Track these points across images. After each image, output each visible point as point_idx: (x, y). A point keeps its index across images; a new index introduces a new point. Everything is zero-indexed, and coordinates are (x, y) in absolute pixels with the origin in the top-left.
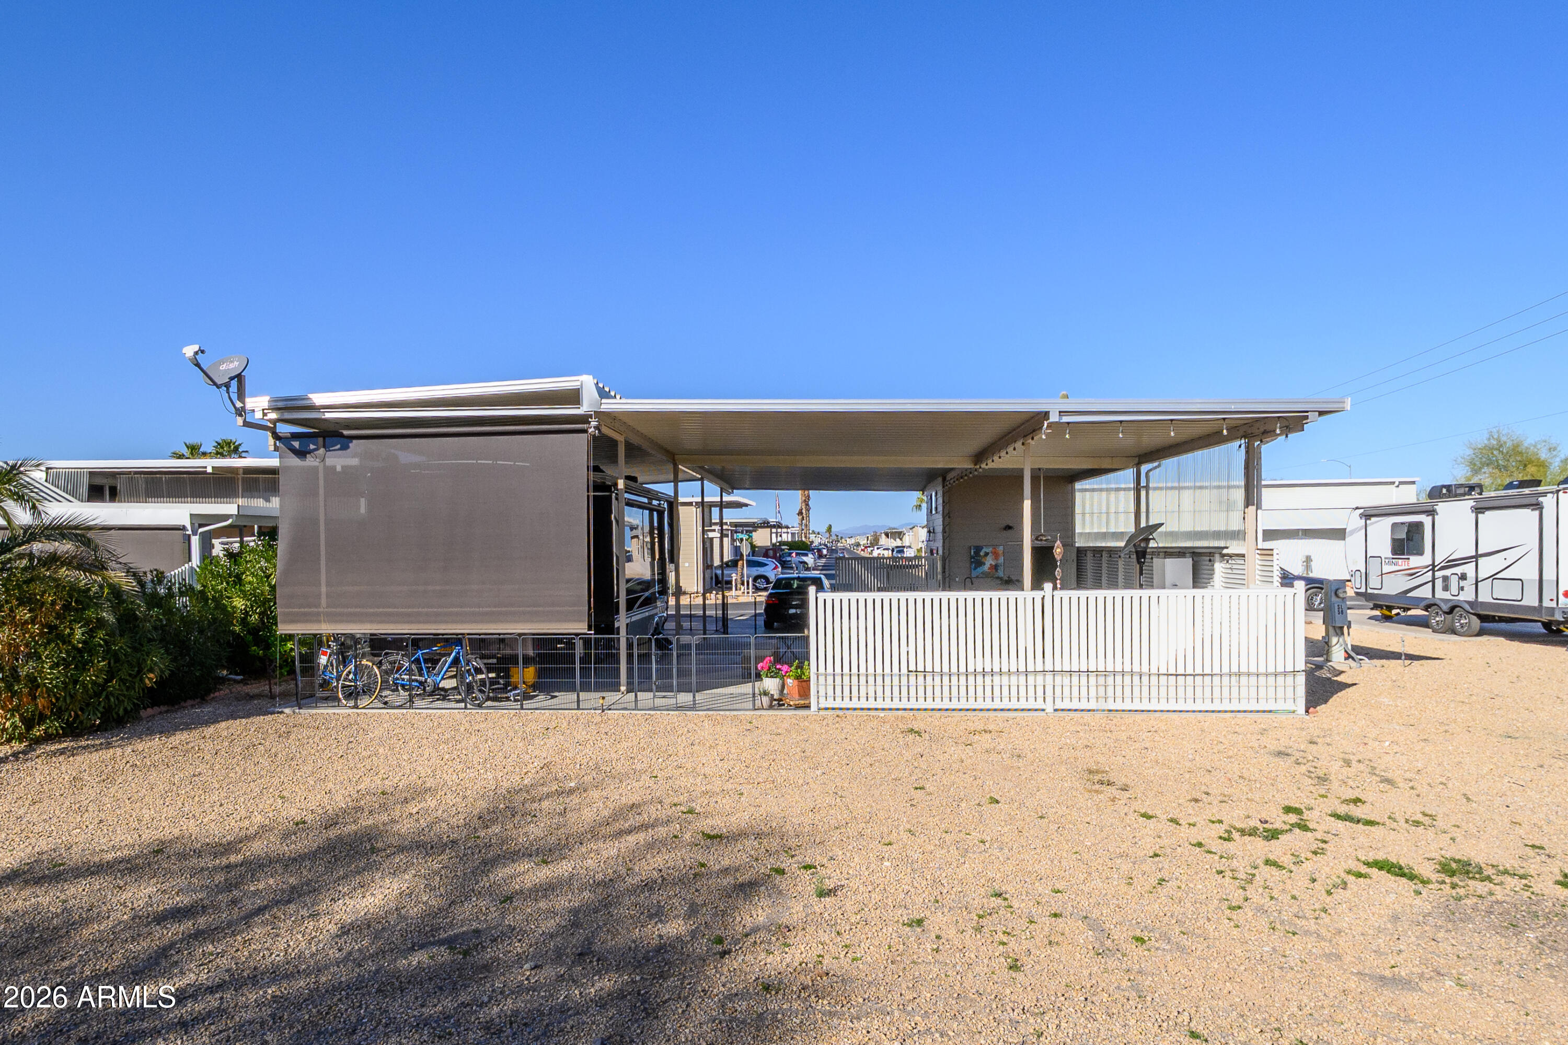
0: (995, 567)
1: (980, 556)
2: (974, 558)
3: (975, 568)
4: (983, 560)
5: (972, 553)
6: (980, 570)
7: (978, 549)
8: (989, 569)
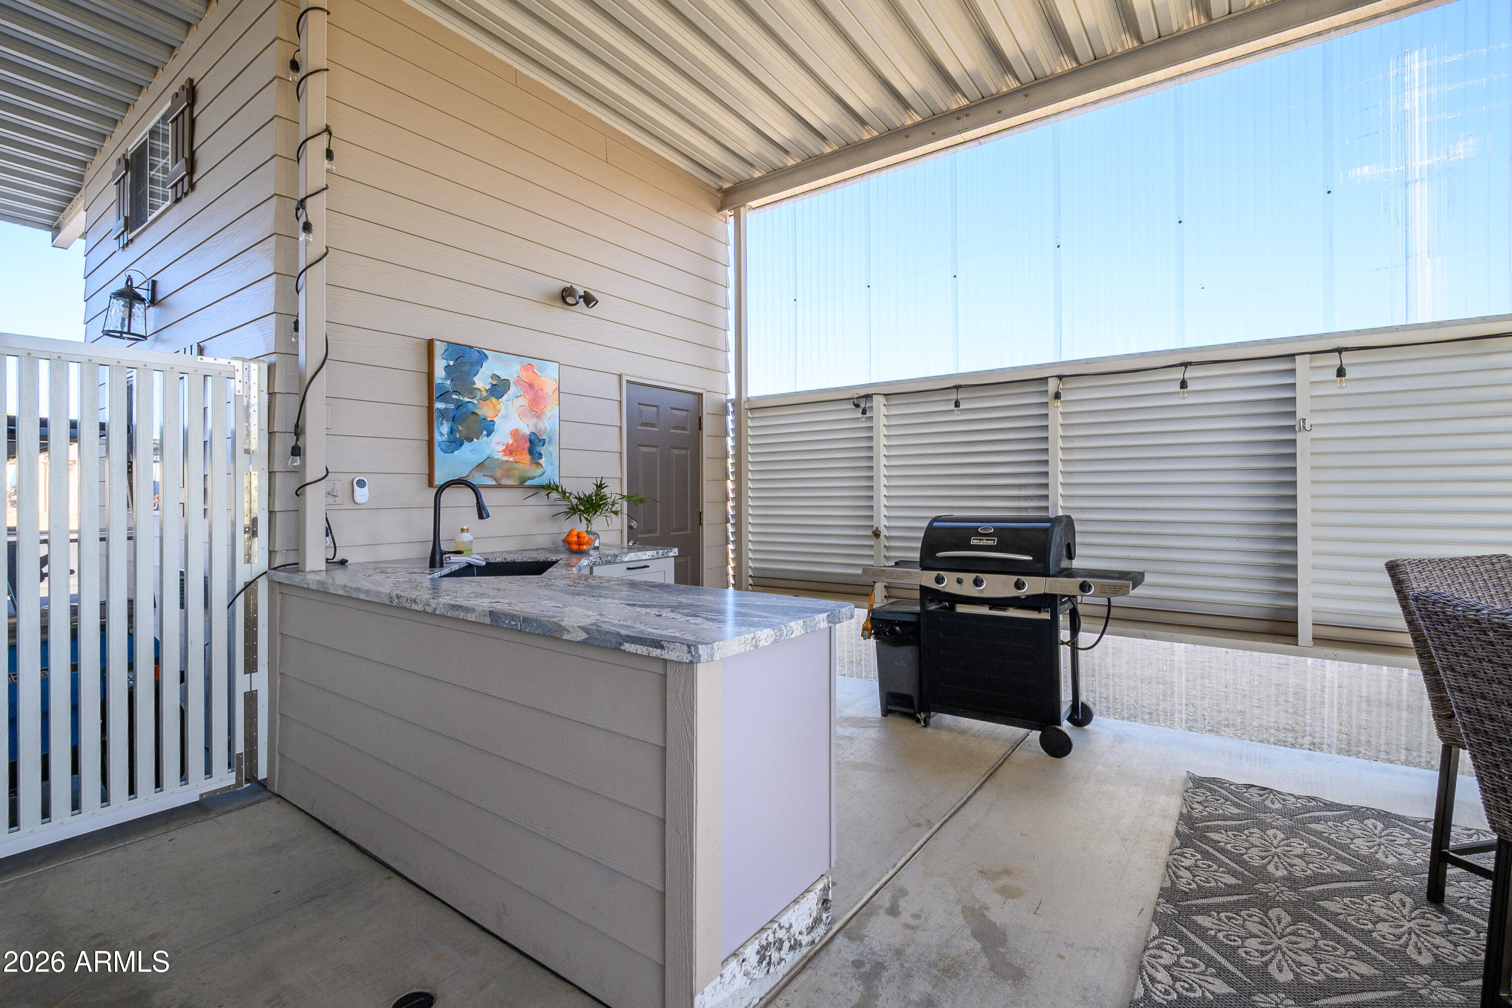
0: (532, 443)
1: (472, 391)
2: (444, 396)
3: (455, 443)
4: (485, 411)
5: (440, 373)
6: (468, 453)
7: (466, 358)
8: (509, 450)
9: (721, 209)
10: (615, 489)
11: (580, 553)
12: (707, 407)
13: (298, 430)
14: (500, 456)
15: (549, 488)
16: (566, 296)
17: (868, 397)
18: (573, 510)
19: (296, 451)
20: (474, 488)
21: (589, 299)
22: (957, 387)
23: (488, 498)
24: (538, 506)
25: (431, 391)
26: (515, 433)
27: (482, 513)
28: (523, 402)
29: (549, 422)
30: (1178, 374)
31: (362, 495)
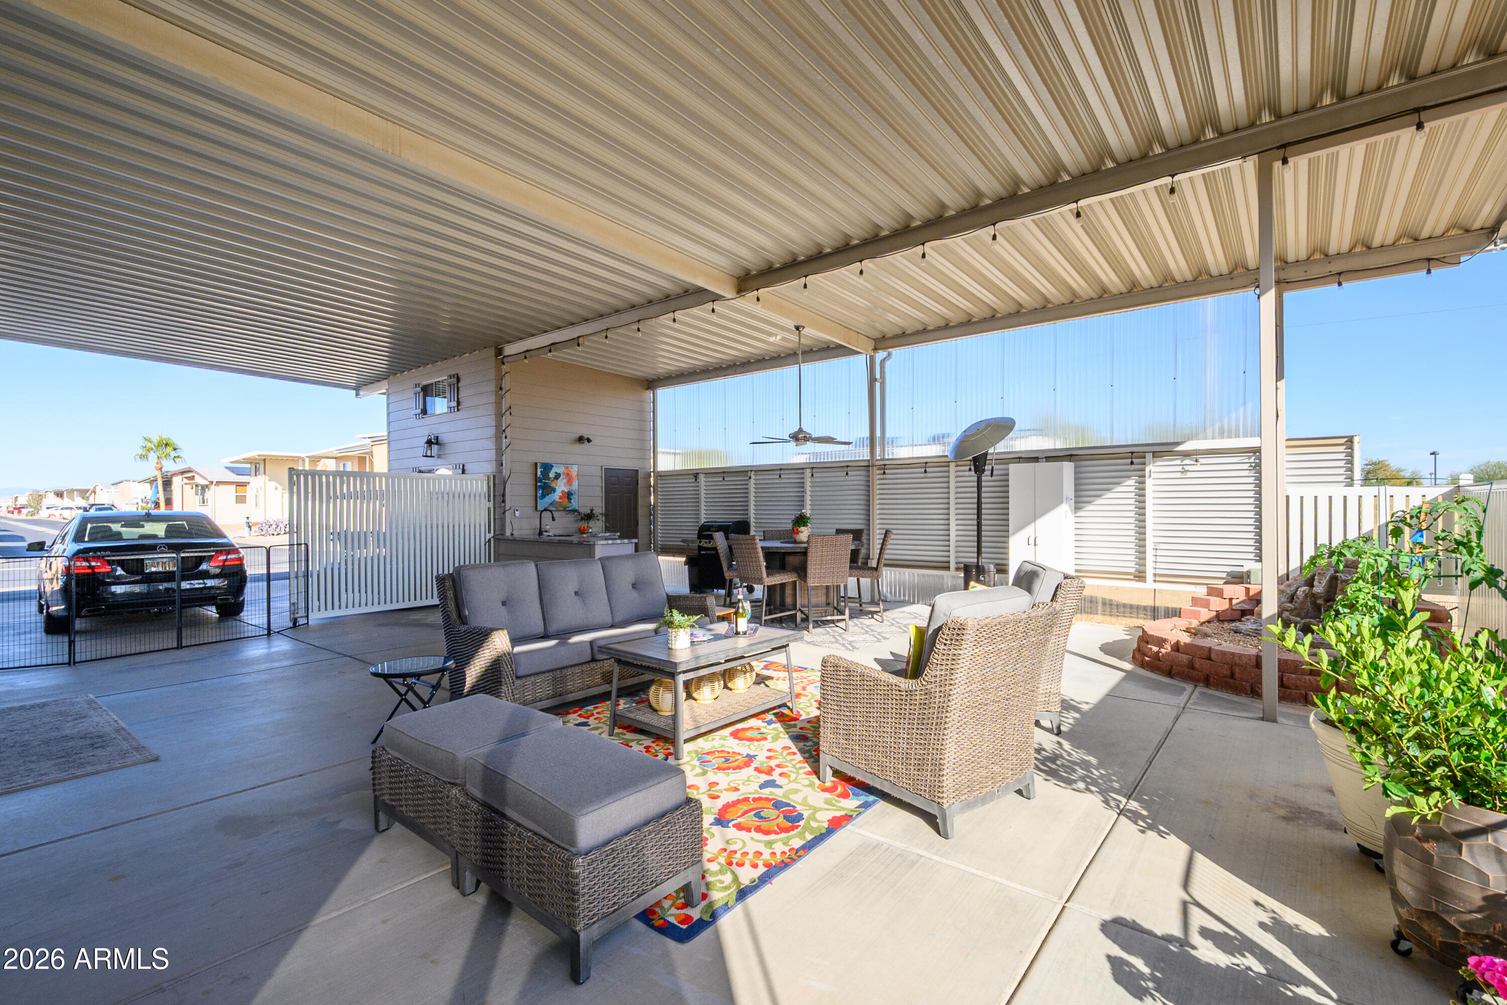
0: (569, 495)
1: (549, 479)
2: (540, 481)
3: (543, 497)
4: (553, 485)
5: (539, 473)
6: (548, 500)
7: (547, 467)
8: (561, 498)
9: (648, 389)
10: (599, 509)
11: (584, 533)
12: (640, 475)
13: (504, 495)
14: (557, 500)
15: (574, 511)
16: (581, 439)
17: (697, 474)
18: (582, 519)
19: (504, 501)
20: (551, 511)
21: (589, 440)
22: (724, 472)
23: (556, 514)
24: (571, 517)
25: (537, 480)
26: (563, 492)
27: (553, 519)
28: (565, 481)
29: (575, 486)
30: (778, 472)
31: (517, 513)
